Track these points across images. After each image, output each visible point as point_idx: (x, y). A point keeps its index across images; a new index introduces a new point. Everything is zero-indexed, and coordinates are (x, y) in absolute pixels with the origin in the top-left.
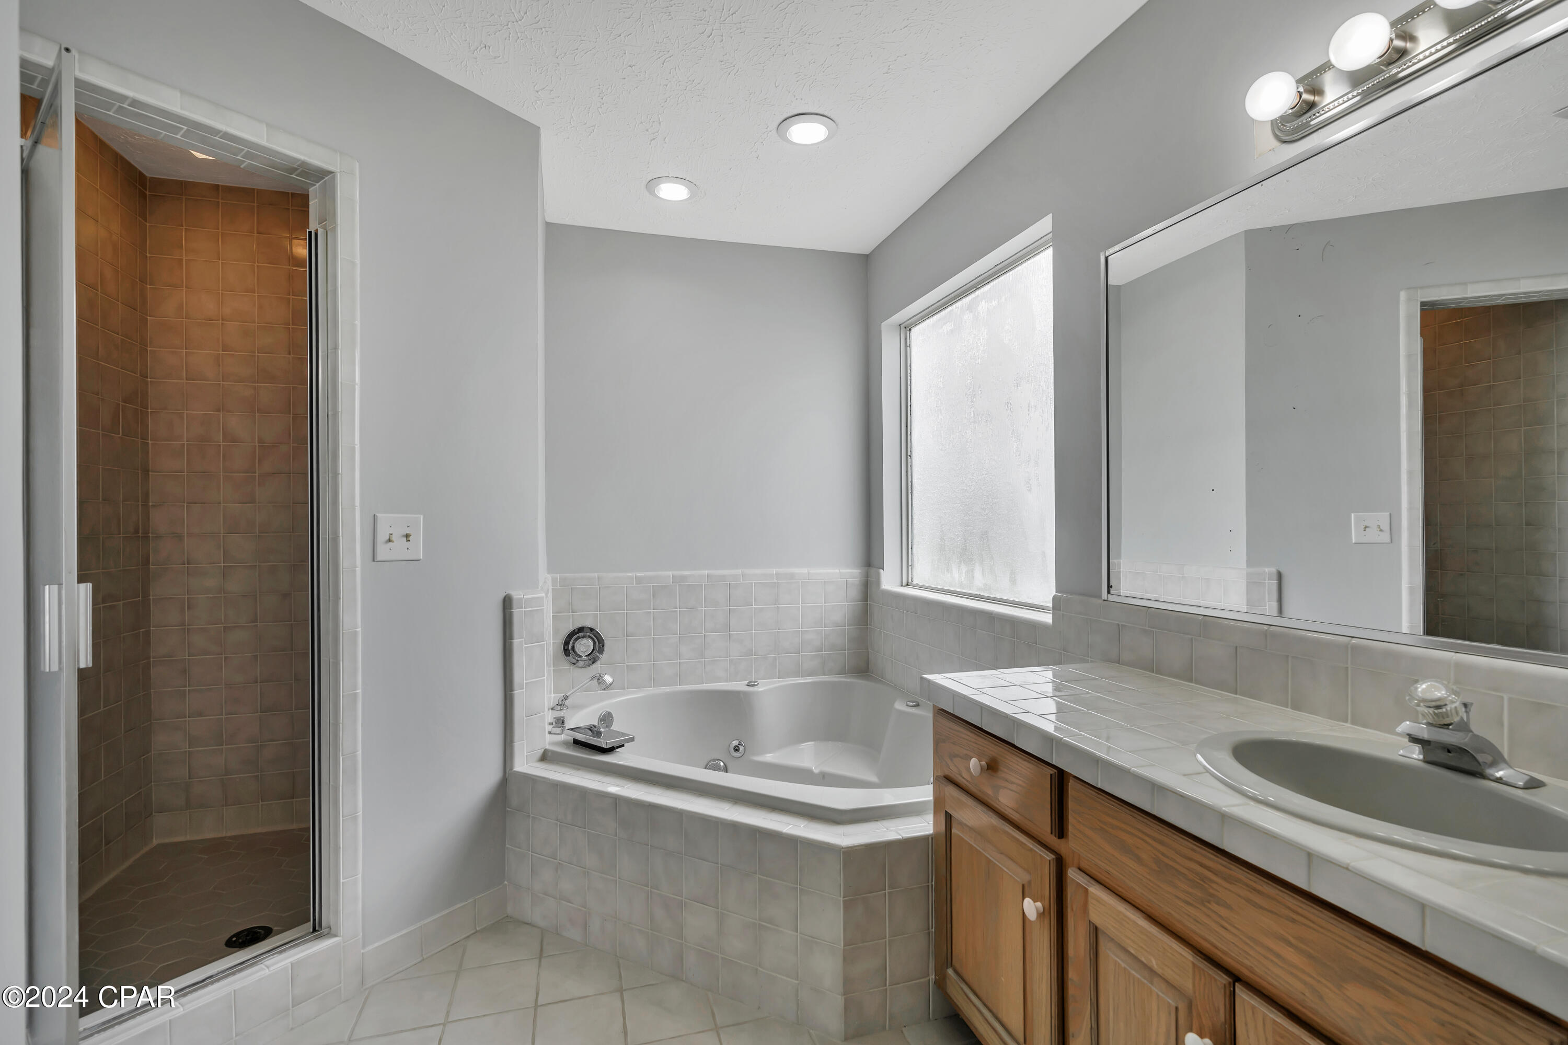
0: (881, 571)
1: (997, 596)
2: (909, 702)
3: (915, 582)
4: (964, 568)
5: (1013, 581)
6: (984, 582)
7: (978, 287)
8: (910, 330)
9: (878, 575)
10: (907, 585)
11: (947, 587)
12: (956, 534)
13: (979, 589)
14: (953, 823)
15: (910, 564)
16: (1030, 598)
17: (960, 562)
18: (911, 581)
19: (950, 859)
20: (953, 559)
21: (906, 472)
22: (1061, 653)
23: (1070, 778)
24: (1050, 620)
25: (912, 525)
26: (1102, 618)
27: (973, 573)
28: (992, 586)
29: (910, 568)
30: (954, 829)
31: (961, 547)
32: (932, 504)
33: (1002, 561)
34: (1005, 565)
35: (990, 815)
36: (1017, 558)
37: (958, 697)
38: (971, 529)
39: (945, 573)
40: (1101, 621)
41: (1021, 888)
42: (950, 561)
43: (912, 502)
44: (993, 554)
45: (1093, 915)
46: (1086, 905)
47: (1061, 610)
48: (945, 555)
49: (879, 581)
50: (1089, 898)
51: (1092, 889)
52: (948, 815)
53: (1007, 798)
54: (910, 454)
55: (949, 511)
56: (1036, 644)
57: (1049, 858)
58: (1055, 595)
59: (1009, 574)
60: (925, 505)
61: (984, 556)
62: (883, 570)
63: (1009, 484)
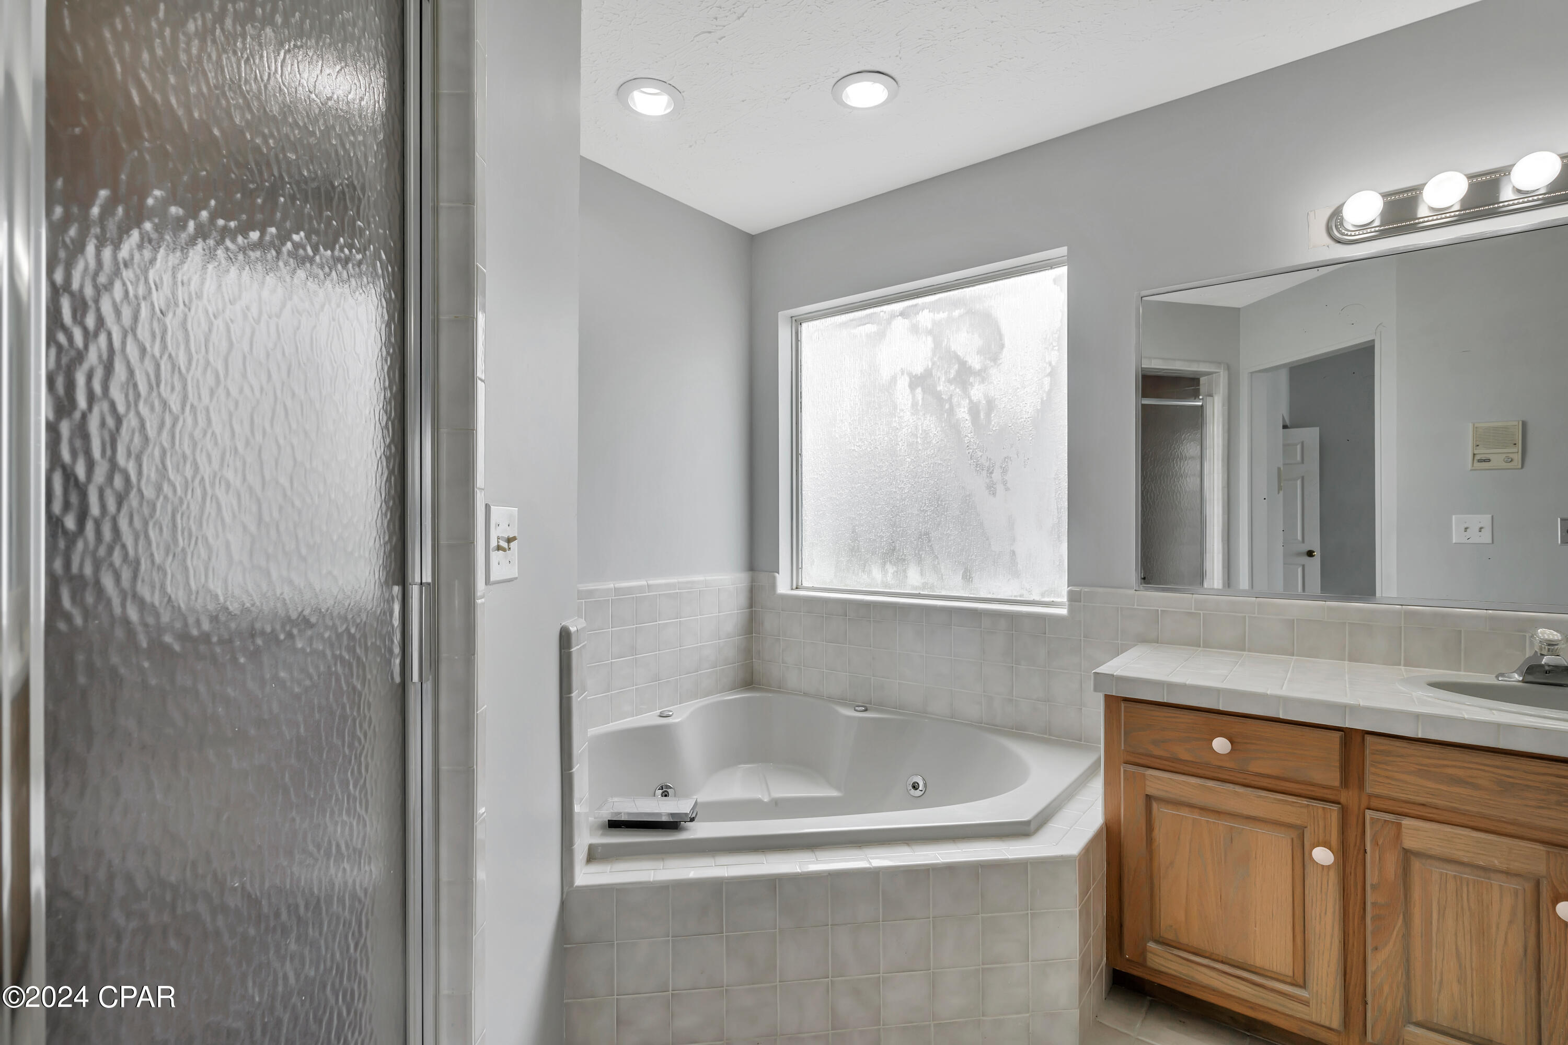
0: (777, 574)
1: (943, 593)
2: (857, 706)
3: (805, 584)
4: (891, 569)
5: (967, 577)
6: (923, 581)
8: (801, 324)
9: (774, 578)
10: (797, 588)
11: (863, 588)
12: (879, 535)
13: (916, 588)
14: (1155, 805)
15: (800, 567)
16: (992, 593)
17: (884, 564)
18: (800, 584)
19: (1150, 840)
20: (871, 562)
21: (797, 471)
22: (1081, 639)
23: (1366, 736)
24: (1064, 611)
25: (802, 525)
26: (1137, 606)
27: (905, 571)
28: (935, 584)
29: (800, 570)
30: (1161, 810)
31: (886, 548)
32: (837, 505)
33: (951, 560)
34: (957, 563)
35: (1231, 787)
36: (974, 557)
37: (1171, 686)
38: (903, 530)
39: (860, 574)
40: (1135, 607)
41: (1290, 841)
42: (867, 565)
43: (802, 503)
44: (938, 554)
45: (1409, 842)
46: (1398, 836)
47: (1081, 602)
48: (858, 555)
49: (773, 586)
50: (1404, 830)
51: (1406, 822)
52: (1149, 798)
53: (1261, 766)
54: (800, 452)
55: (868, 512)
56: (1046, 634)
57: (1335, 808)
58: (1069, 588)
59: (961, 572)
60: (825, 506)
61: (923, 556)
62: (778, 573)
63: (963, 488)
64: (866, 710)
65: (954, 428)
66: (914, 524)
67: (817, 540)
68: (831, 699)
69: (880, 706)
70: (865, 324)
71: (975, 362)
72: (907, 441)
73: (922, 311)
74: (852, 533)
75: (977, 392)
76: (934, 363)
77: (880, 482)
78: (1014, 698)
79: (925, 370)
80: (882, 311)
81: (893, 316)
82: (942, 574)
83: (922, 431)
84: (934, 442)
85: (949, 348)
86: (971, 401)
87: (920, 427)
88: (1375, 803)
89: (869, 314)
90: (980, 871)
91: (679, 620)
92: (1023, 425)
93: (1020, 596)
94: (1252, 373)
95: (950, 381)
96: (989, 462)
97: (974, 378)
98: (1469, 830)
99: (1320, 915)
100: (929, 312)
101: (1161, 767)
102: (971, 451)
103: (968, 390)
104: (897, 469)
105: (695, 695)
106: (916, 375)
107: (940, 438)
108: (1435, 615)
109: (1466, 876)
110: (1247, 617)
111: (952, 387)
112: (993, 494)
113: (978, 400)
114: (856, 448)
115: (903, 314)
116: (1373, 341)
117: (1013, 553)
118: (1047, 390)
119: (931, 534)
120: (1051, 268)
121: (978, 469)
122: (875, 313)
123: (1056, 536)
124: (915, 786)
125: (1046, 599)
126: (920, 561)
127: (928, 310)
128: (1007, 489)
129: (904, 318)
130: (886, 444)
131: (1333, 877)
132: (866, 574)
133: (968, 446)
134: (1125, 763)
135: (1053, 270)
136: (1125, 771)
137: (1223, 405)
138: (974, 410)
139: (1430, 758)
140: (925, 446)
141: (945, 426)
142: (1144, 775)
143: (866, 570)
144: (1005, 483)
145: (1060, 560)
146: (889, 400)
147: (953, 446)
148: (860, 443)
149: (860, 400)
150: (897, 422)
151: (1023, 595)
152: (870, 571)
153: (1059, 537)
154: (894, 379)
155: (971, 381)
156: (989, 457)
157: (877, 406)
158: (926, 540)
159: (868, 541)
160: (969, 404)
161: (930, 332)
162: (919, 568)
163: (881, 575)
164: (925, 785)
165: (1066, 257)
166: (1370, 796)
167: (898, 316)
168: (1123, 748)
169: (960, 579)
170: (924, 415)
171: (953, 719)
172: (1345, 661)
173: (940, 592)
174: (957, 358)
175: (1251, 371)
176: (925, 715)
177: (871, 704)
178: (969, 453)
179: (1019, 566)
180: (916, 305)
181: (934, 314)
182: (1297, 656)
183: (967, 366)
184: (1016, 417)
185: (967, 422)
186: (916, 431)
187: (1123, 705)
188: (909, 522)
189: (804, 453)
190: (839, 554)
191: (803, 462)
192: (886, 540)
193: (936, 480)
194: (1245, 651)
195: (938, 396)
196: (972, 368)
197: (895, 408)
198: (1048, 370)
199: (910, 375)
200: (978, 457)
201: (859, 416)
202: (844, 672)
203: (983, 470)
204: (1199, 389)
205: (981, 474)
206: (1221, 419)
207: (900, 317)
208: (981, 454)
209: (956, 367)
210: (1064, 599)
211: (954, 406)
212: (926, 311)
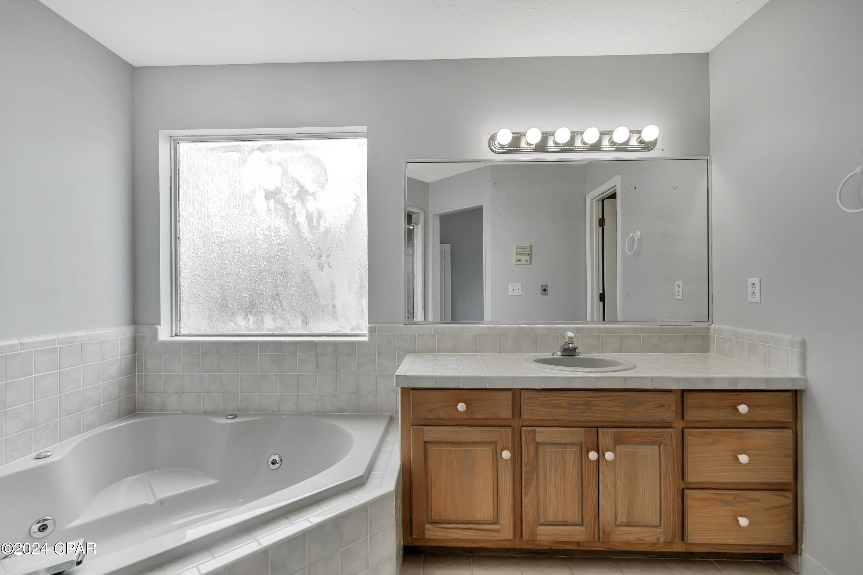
0: (158, 326)
1: (289, 332)
2: (229, 416)
3: (183, 332)
4: (252, 319)
5: (305, 321)
6: (275, 325)
7: (272, 139)
8: (178, 143)
9: (156, 330)
10: (176, 335)
11: (231, 332)
12: (243, 296)
13: (270, 330)
14: (428, 446)
15: (179, 320)
16: (321, 331)
17: (247, 315)
18: (179, 332)
19: (426, 466)
20: (237, 314)
21: (176, 250)
22: (376, 354)
23: (522, 391)
24: (366, 339)
25: (180, 290)
26: (405, 333)
27: (262, 319)
28: (284, 327)
29: (179, 322)
30: (432, 448)
31: (248, 304)
32: (210, 275)
33: (294, 311)
34: (298, 313)
35: (465, 428)
36: (309, 308)
37: (437, 378)
38: (261, 292)
39: (228, 323)
40: (405, 334)
41: (491, 451)
42: (234, 316)
43: (180, 273)
44: (286, 307)
45: (539, 439)
46: (534, 438)
47: (376, 333)
48: (227, 310)
49: (155, 334)
50: (537, 434)
51: (538, 429)
52: (425, 443)
53: (480, 414)
54: (178, 236)
55: (234, 280)
56: (356, 353)
57: (510, 429)
58: (369, 325)
59: (301, 319)
60: (200, 275)
61: (275, 309)
62: (160, 325)
63: (302, 265)
64: (236, 417)
65: (297, 227)
66: (268, 288)
67: (193, 300)
68: (207, 413)
69: (246, 412)
70: (232, 152)
71: (310, 187)
72: (263, 233)
73: (274, 150)
74: (222, 294)
75: (312, 206)
76: (282, 185)
77: (244, 260)
78: (337, 394)
79: (276, 189)
80: (245, 145)
81: (253, 150)
82: (288, 321)
83: (274, 227)
84: (282, 235)
85: (293, 176)
86: (307, 210)
87: (273, 225)
88: (526, 423)
89: (235, 145)
90: (339, 521)
91: (58, 370)
92: (340, 228)
93: (339, 331)
94: (434, 215)
95: (293, 197)
96: (319, 250)
97: (310, 197)
98: (559, 428)
99: (504, 484)
100: (279, 151)
101: (431, 424)
102: (308, 242)
103: (305, 204)
104: (256, 252)
105: (78, 431)
106: (270, 191)
107: (287, 233)
108: (530, 328)
109: (559, 449)
110: (457, 335)
111: (295, 201)
112: (322, 269)
113: (312, 211)
114: (225, 236)
115: (260, 149)
116: (482, 205)
117: (334, 306)
118: (354, 209)
119: (281, 294)
120: (357, 138)
121: (312, 254)
122: (240, 145)
123: (359, 295)
124: (274, 463)
125: (354, 332)
126: (273, 313)
127: (278, 150)
128: (330, 267)
129: (261, 152)
130: (248, 234)
131: (509, 463)
132: (233, 323)
133: (305, 240)
134: (412, 426)
135: (357, 139)
136: (413, 430)
137: (422, 230)
138: (309, 217)
139: (546, 397)
140: (277, 237)
141: (290, 226)
142: (423, 430)
143: (233, 319)
144: (329, 263)
145: (361, 309)
146: (250, 206)
147: (296, 239)
148: (228, 233)
149: (228, 203)
150: (256, 220)
151: (340, 330)
152: (236, 320)
153: (361, 295)
154: (254, 191)
155: (307, 199)
156: (319, 247)
157: (241, 208)
158: (277, 299)
159: (234, 300)
160: (306, 213)
161: (280, 164)
162: (273, 317)
163: (244, 323)
164: (281, 460)
165: (367, 133)
166: (523, 420)
167: (257, 150)
168: (411, 417)
169: (301, 323)
170: (276, 217)
171: (298, 413)
172: (497, 353)
173: (287, 332)
174: (298, 183)
175: (434, 214)
176: (279, 413)
177: (239, 412)
178: (306, 244)
179: (338, 313)
180: (270, 145)
181: (283, 153)
182: (478, 353)
183: (305, 189)
184: (335, 224)
185: (305, 224)
186: (270, 228)
187: (411, 392)
188: (265, 286)
189: (182, 237)
190: (212, 309)
191: (181, 244)
192: (249, 299)
193: (268, 262)
194: (456, 353)
195: (285, 206)
196: (308, 191)
197: (255, 211)
198: (355, 197)
199: (266, 190)
200: (312, 247)
201: (227, 214)
202: (218, 392)
203: (315, 255)
204: (411, 221)
205: (314, 257)
206: (421, 236)
207: (258, 151)
208: (314, 244)
209: (298, 189)
210: (366, 331)
211: (296, 213)
212: (277, 150)
